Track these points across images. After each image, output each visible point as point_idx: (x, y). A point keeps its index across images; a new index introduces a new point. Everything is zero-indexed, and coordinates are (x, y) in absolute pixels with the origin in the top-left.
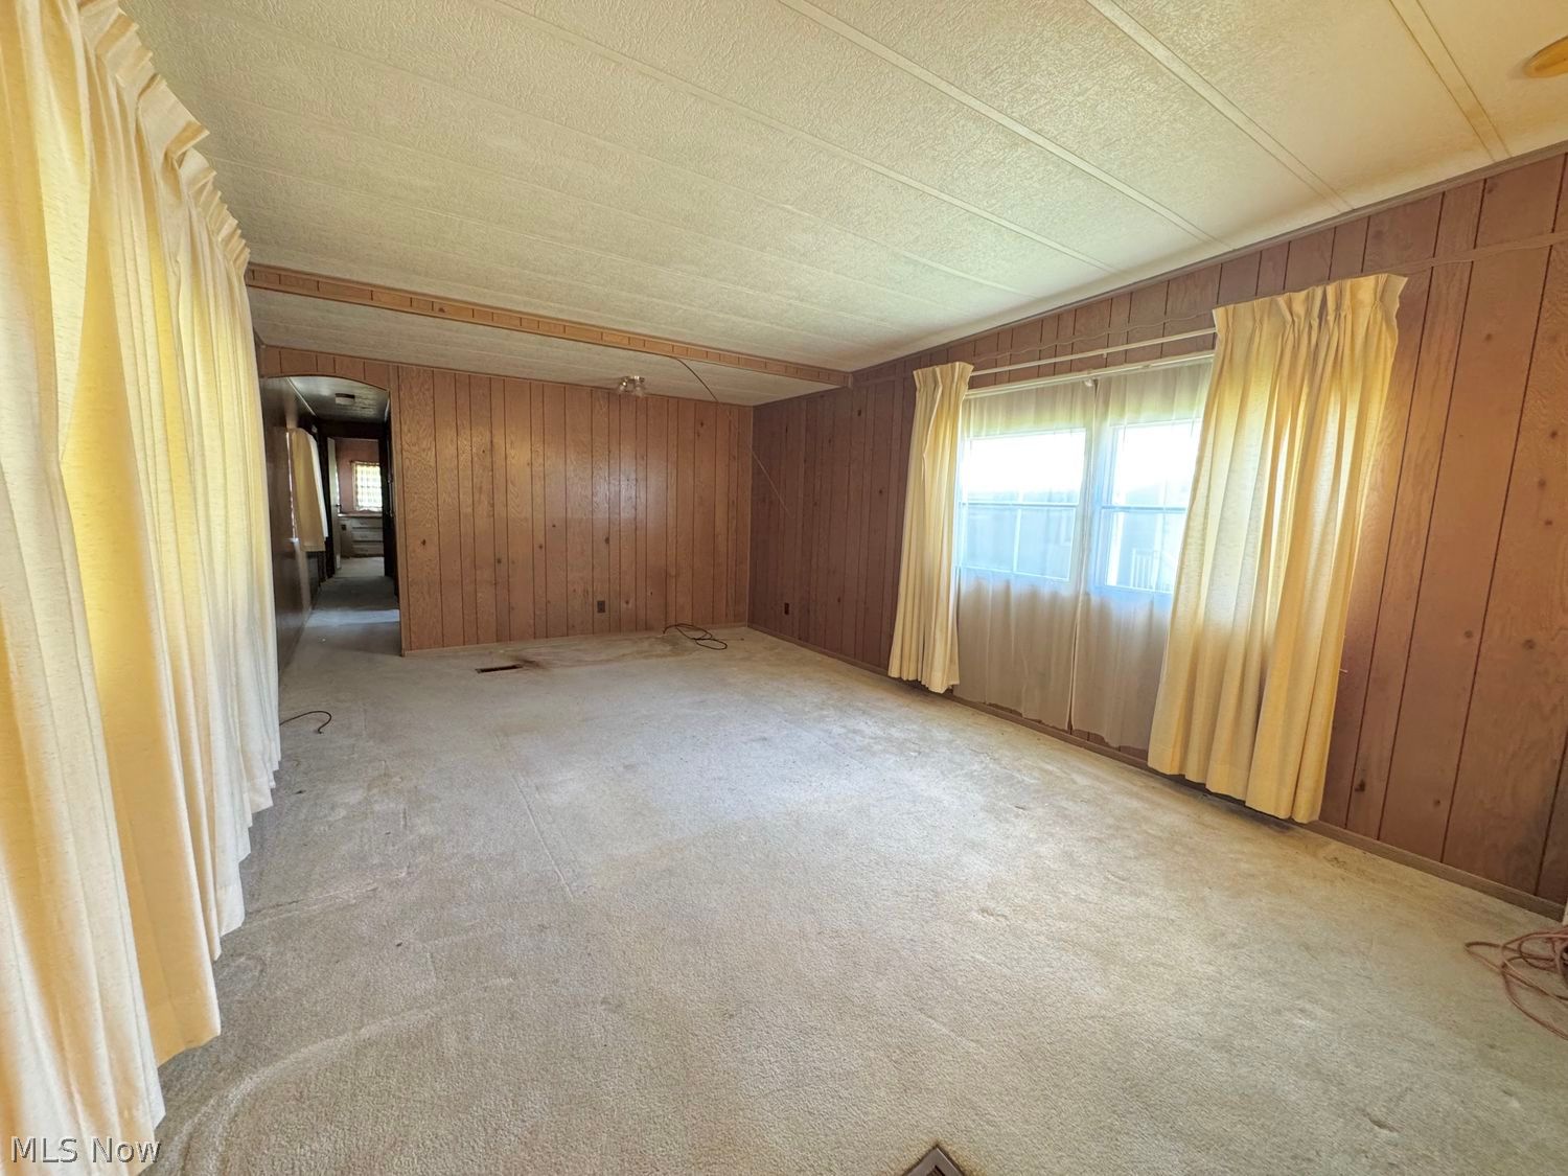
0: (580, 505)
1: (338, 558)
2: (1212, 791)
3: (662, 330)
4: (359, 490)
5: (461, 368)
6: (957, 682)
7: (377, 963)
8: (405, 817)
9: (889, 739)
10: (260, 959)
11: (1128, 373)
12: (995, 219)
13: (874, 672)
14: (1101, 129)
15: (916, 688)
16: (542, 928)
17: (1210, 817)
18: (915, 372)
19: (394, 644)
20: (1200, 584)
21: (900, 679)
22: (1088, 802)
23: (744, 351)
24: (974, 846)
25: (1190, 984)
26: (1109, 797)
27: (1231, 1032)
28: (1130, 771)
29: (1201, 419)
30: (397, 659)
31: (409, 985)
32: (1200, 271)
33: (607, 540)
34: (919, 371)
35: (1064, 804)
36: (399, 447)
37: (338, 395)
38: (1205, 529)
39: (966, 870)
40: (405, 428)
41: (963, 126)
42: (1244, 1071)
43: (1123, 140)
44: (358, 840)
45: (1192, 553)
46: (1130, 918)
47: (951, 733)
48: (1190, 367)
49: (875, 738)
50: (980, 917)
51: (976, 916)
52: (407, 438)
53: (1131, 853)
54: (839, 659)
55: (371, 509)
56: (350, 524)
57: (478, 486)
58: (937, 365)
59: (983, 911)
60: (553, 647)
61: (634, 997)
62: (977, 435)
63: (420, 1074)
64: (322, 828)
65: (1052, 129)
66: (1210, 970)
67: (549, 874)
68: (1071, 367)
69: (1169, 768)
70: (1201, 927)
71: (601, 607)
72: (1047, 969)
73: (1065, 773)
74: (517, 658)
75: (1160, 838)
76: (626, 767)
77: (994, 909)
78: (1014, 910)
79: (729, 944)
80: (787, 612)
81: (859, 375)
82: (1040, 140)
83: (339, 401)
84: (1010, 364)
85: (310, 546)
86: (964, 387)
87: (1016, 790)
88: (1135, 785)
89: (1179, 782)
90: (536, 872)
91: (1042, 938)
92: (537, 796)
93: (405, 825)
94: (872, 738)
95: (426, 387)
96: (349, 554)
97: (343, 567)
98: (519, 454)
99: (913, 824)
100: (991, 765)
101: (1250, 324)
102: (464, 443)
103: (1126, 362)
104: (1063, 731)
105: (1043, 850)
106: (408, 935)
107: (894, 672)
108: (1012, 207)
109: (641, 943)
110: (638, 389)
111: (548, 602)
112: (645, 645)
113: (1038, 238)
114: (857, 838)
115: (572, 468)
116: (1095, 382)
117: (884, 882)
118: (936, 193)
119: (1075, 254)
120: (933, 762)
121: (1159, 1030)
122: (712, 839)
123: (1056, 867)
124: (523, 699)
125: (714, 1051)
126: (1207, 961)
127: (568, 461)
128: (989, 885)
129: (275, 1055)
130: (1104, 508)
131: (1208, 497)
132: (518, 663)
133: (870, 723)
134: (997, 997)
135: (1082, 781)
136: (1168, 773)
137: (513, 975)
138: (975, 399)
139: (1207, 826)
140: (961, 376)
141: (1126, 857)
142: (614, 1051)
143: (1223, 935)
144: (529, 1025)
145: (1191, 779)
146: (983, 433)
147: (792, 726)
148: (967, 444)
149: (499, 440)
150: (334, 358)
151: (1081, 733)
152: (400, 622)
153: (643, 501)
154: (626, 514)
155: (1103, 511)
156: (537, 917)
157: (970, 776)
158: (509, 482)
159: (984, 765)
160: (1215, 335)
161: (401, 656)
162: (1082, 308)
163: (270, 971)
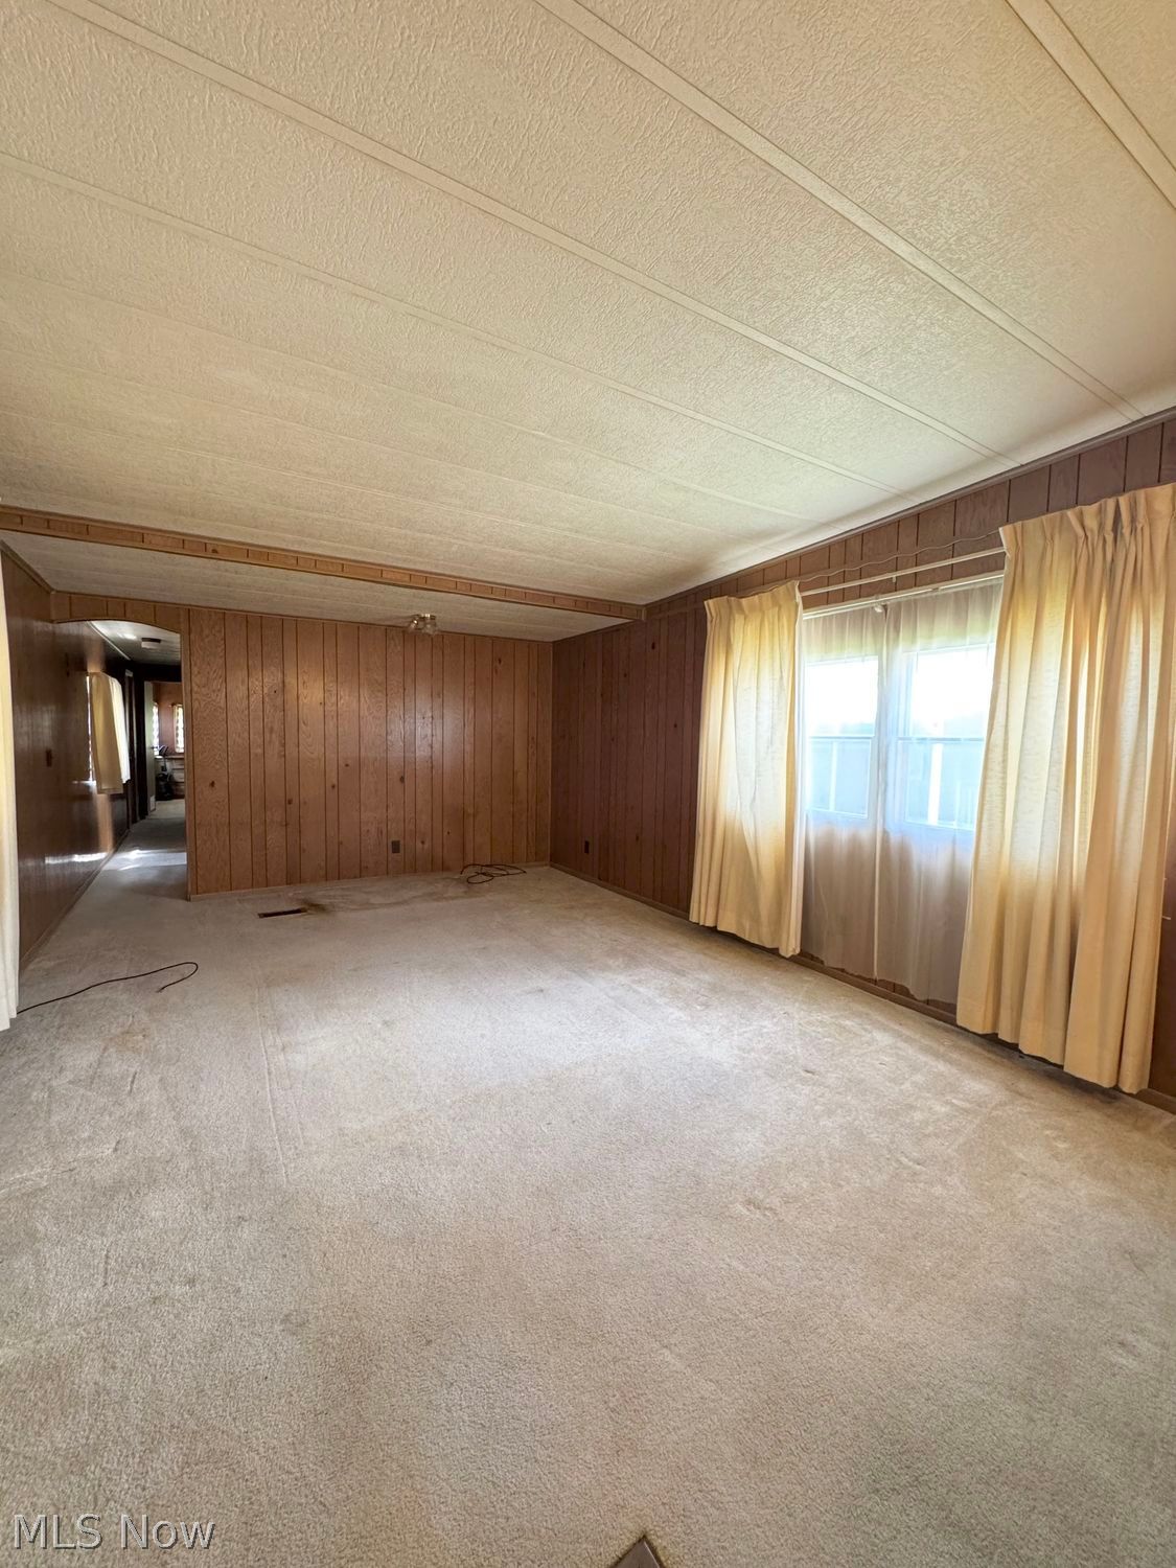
0: (373, 744)
2: (1027, 1053)
3: (444, 567)
4: (179, 731)
5: (252, 610)
8: (133, 1082)
9: (676, 991)
11: (917, 597)
12: (758, 439)
13: (674, 916)
14: (854, 338)
15: (713, 934)
18: (705, 602)
19: (181, 887)
20: (1003, 821)
21: (698, 925)
23: (530, 586)
26: (912, 1058)
28: (938, 1027)
29: (995, 642)
30: (181, 904)
32: (986, 489)
33: (402, 779)
34: (710, 601)
35: (860, 1067)
37: (144, 639)
38: (1005, 761)
40: (195, 670)
41: (705, 339)
43: (879, 348)
45: (994, 787)
48: (981, 589)
51: (739, 1209)
52: (196, 680)
57: (269, 725)
60: (343, 889)
61: (321, 1314)
64: (41, 1095)
65: (801, 339)
66: (1013, 1285)
67: (268, 1152)
68: (860, 593)
69: (980, 1025)
71: (396, 847)
72: (814, 1282)
73: (865, 1029)
74: (305, 902)
75: (965, 1110)
76: (385, 1023)
77: (762, 1201)
78: (785, 1202)
80: (587, 851)
81: (654, 608)
83: (145, 645)
85: (110, 788)
89: (992, 1041)
90: (254, 1149)
91: (814, 1240)
92: (281, 1057)
93: (130, 1092)
95: (217, 628)
97: (158, 808)
98: (311, 693)
100: (783, 1021)
101: (1040, 542)
102: (256, 684)
103: (915, 586)
104: (866, 980)
107: (694, 918)
108: (775, 427)
110: (429, 626)
111: (340, 843)
112: (439, 887)
113: (810, 459)
115: (366, 706)
116: (885, 607)
119: (851, 475)
121: (943, 1370)
125: (397, 1391)
127: (362, 699)
128: (761, 1170)
130: (901, 739)
131: (1006, 726)
132: (303, 906)
134: (750, 1320)
135: (882, 1039)
136: (980, 1032)
137: (190, 1281)
145: (1003, 1039)
147: (574, 975)
149: (291, 680)
150: (123, 602)
151: (884, 984)
152: (187, 866)
153: (440, 739)
154: (422, 752)
155: (900, 742)
158: (301, 722)
159: (775, 1021)
160: (1004, 553)
161: (188, 899)
162: (869, 532)
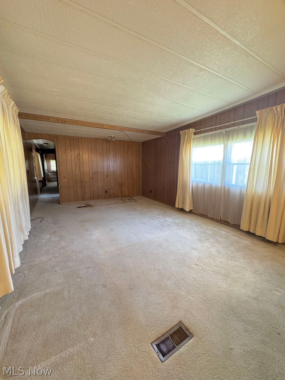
0: (100, 168)
1: (47, 182)
2: (257, 235)
3: (118, 124)
4: (51, 166)
5: (71, 136)
6: (192, 209)
7: (50, 275)
8: (59, 242)
9: (175, 223)
10: (24, 274)
11: (234, 129)
12: (197, 91)
13: (172, 206)
14: (223, 65)
15: (182, 210)
16: (88, 267)
17: (256, 242)
18: (180, 132)
19: (58, 202)
20: (253, 182)
21: (178, 208)
22: (224, 238)
23: (138, 128)
24: (194, 249)
25: (248, 283)
26: (230, 236)
27: (258, 295)
28: (236, 230)
29: (253, 140)
30: (59, 205)
31: (57, 280)
32: (253, 101)
33: (107, 176)
34: (181, 131)
35: (218, 238)
36: (58, 155)
37: (44, 144)
38: (254, 168)
39: (192, 255)
40: (59, 150)
41: (187, 67)
42: (261, 305)
43: (230, 67)
44: (48, 247)
45: (251, 174)
46: (233, 267)
47: (190, 221)
48: (250, 127)
49: (172, 223)
50: (195, 266)
51: (194, 266)
52: (59, 153)
53: (235, 250)
54: (164, 203)
55: (54, 170)
56: (50, 174)
57: (76, 164)
58: (186, 129)
59: (196, 265)
60: (95, 202)
61: (109, 284)
62: (196, 147)
63: (59, 301)
64: (40, 244)
65: (211, 66)
66: (254, 280)
67: (91, 255)
68: (220, 128)
69: (246, 229)
70: (252, 269)
71: (106, 192)
72: (211, 279)
73: (219, 231)
74: (86, 204)
75: (242, 247)
76: (110, 230)
77: (199, 264)
78: (204, 265)
79: (132, 272)
80: (151, 192)
81: (167, 133)
82: (207, 69)
83: (45, 145)
84: (204, 128)
85: (39, 179)
86: (193, 135)
87: (206, 235)
88: (237, 233)
89: (248, 233)
90: (88, 254)
91: (211, 271)
92: (89, 237)
93: (59, 244)
94: (170, 222)
95: (63, 140)
96: (49, 181)
97: (48, 184)
98: (86, 156)
99: (180, 243)
100: (200, 229)
101: (266, 114)
102: (73, 154)
103: (234, 126)
104: (219, 220)
105: (212, 250)
106: (58, 269)
107: (177, 206)
108: (202, 87)
109: (111, 271)
110: (113, 139)
111: (94, 191)
112: (117, 201)
113: (209, 95)
114: (165, 247)
115: (98, 159)
116: (226, 132)
117: (171, 257)
118: (182, 85)
119: (219, 99)
120: (185, 228)
121: (239, 295)
122: (130, 247)
123: (215, 254)
124: (87, 214)
125: (127, 297)
126: (253, 277)
127: (97, 157)
128: (198, 258)
129: (27, 296)
131: (255, 160)
133: (170, 219)
134: (198, 286)
135: (223, 232)
136: (245, 230)
137: (81, 278)
138: (196, 138)
139: (255, 244)
140: (192, 132)
141: (233, 252)
142: (104, 297)
143: (258, 271)
144: (84, 290)
145: (251, 232)
146: (198, 146)
147: (151, 220)
148: (194, 149)
149: (81, 153)
150: (42, 134)
151: (223, 221)
152: (59, 197)
153: (116, 166)
154: (112, 169)
155: (229, 165)
156: (87, 265)
157: (195, 231)
158: (84, 163)
159: (198, 229)
160: (256, 118)
161: (60, 204)
162: (222, 113)
163: (26, 276)
